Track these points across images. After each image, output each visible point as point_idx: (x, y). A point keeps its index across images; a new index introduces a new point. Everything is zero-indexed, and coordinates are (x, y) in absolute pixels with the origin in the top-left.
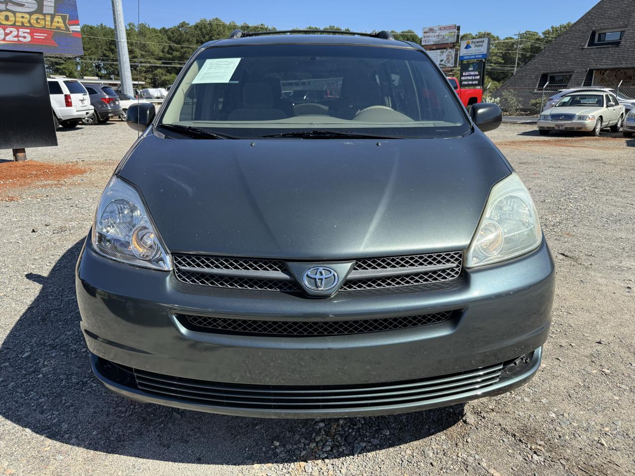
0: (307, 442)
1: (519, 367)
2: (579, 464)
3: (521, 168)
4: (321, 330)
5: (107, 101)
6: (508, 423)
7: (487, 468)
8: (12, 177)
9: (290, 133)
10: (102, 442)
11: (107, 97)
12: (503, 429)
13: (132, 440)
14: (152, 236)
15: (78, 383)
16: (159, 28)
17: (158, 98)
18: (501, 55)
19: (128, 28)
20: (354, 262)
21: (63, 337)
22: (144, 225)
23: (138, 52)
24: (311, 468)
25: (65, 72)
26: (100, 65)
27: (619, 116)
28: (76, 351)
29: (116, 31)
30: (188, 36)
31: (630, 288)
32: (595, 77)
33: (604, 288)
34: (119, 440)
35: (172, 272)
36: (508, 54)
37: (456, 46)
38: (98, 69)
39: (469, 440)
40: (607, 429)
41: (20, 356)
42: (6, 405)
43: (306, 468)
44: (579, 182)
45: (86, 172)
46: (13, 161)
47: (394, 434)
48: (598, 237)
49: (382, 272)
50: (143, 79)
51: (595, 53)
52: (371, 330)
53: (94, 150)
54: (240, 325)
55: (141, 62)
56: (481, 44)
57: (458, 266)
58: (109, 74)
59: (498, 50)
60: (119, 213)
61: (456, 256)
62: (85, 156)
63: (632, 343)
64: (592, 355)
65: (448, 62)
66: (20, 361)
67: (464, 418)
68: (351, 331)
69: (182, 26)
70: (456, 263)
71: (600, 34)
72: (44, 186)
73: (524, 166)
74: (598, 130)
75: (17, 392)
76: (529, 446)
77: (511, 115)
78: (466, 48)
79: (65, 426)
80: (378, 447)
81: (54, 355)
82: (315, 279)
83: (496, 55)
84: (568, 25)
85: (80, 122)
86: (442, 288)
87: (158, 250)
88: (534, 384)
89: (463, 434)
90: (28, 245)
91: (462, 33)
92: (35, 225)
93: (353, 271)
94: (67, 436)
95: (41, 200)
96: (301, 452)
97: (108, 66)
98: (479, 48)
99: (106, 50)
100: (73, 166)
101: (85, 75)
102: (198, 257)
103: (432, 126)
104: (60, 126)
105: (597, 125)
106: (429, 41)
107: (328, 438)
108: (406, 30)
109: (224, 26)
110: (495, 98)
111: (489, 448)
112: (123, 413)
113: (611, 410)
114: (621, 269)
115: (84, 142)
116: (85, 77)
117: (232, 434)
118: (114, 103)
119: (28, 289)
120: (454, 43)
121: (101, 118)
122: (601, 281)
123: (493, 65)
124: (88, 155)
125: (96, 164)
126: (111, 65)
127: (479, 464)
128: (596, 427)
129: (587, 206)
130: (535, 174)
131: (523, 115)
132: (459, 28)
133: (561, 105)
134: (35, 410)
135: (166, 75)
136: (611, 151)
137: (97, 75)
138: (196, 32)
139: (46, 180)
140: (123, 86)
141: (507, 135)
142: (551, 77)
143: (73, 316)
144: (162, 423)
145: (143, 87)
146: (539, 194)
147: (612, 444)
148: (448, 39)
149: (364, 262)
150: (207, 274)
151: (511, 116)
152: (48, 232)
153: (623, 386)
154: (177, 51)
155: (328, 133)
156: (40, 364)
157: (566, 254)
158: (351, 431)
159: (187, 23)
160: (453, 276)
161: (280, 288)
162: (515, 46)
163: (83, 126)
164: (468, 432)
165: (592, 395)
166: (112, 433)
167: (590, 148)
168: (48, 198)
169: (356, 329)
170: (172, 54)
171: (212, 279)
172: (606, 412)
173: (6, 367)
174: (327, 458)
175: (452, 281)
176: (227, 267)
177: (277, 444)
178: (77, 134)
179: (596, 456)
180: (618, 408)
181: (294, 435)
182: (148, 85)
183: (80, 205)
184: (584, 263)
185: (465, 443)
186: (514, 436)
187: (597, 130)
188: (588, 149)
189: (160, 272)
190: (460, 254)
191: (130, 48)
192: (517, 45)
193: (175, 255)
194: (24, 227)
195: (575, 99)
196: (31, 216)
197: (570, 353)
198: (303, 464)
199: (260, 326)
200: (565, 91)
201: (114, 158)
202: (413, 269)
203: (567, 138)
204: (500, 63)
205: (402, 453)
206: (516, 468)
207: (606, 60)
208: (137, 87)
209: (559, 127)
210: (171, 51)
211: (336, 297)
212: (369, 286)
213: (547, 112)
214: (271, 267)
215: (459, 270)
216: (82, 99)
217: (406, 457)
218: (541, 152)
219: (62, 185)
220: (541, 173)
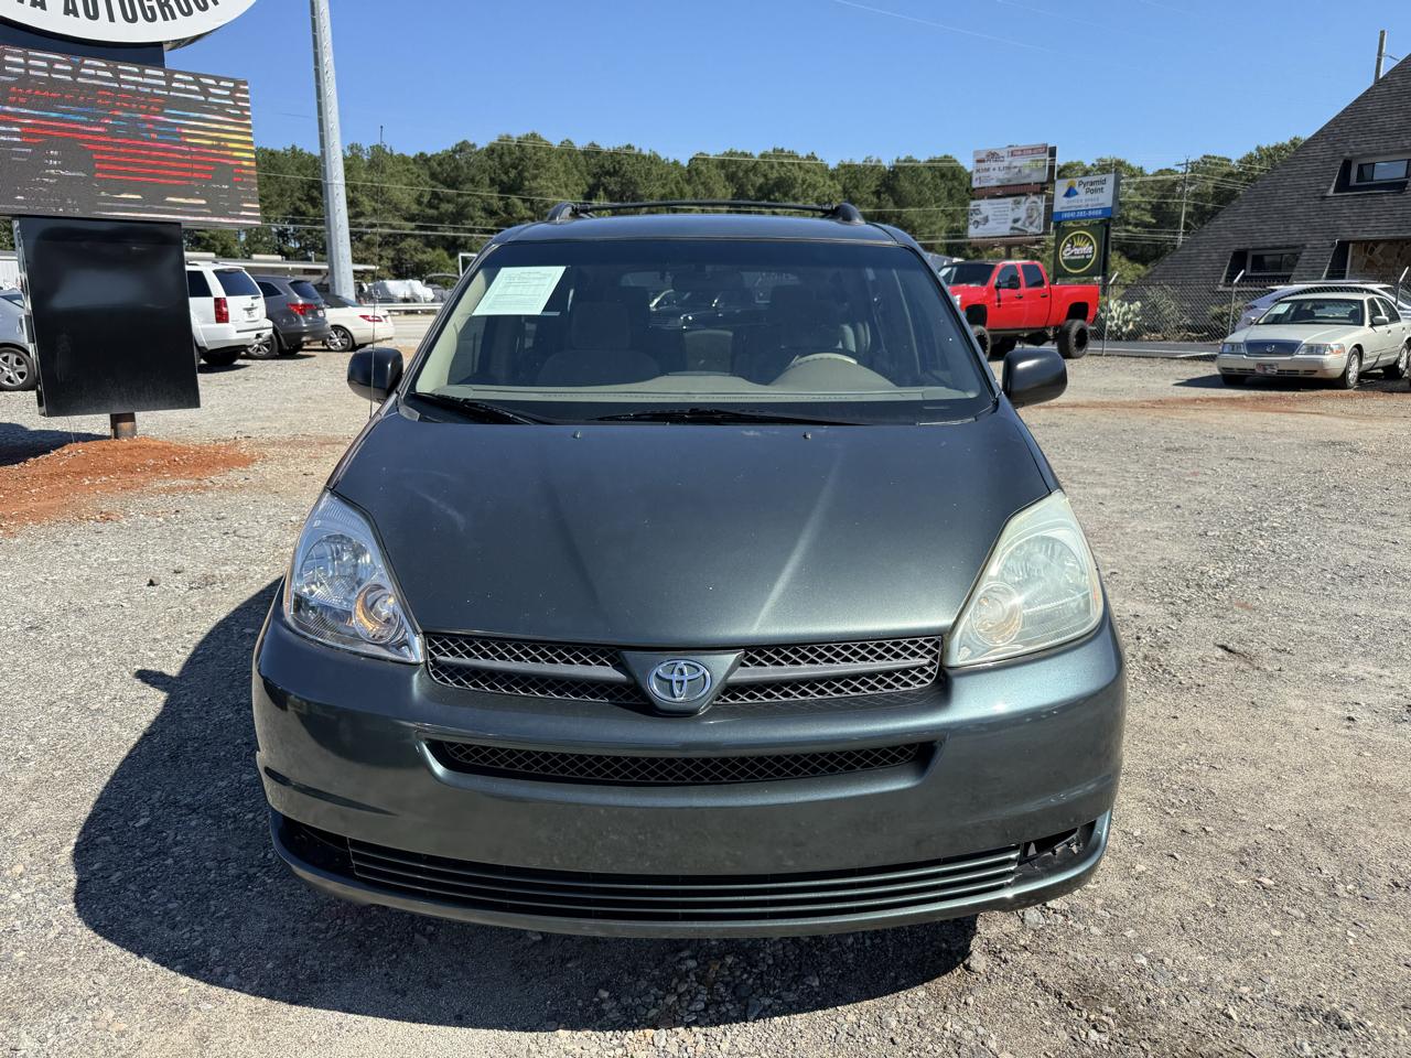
0: (661, 993)
1: (1059, 859)
2: (1177, 1051)
3: (1167, 459)
4: (680, 774)
5: (300, 310)
6: (1053, 974)
7: (997, 1052)
8: (108, 471)
9: (649, 412)
10: (283, 983)
11: (300, 302)
12: (1040, 983)
13: (339, 981)
14: (391, 600)
15: (239, 877)
16: (411, 153)
17: (406, 300)
18: (1149, 207)
19: (348, 154)
20: (742, 652)
21: (210, 790)
22: (377, 582)
23: (367, 204)
24: (664, 1039)
25: (214, 245)
26: (287, 230)
27: (1401, 346)
28: (235, 816)
29: (325, 164)
30: (473, 171)
31: (1353, 720)
32: (1353, 258)
33: (1297, 720)
34: (314, 979)
35: (423, 666)
36: (1164, 206)
37: (1047, 188)
38: (283, 237)
39: (971, 1000)
40: (1245, 990)
41: (131, 824)
42: (106, 912)
43: (656, 1039)
44: (1289, 493)
45: (253, 461)
46: (109, 438)
47: (827, 986)
48: (1306, 612)
49: (790, 670)
50: (376, 259)
51: (1351, 207)
52: (770, 776)
53: (270, 413)
54: (537, 762)
55: (372, 226)
56: (1100, 186)
57: (931, 664)
58: (306, 248)
59: (1142, 195)
60: (334, 559)
61: (929, 645)
62: (251, 426)
63: (1331, 829)
64: (1243, 850)
65: (1031, 224)
66: (130, 834)
67: (966, 962)
68: (734, 777)
69: (461, 151)
70: (929, 658)
71: (1361, 167)
72: (171, 490)
73: (1174, 456)
74: (1352, 375)
75: (126, 889)
76: (1085, 1015)
77: (1165, 339)
78: (1068, 195)
79: (215, 952)
80: (794, 1006)
81: (193, 823)
82: (671, 681)
83: (1138, 207)
84: (1293, 144)
85: (243, 353)
86: (904, 702)
87: (400, 627)
88: (1115, 903)
89: (960, 990)
90: (141, 612)
91: (1060, 161)
92: (156, 572)
93: (740, 668)
94: (219, 970)
95: (165, 519)
96: (648, 1010)
97: (304, 233)
98: (1095, 196)
99: (300, 200)
100: (227, 448)
101: (256, 252)
102: (469, 639)
103: (919, 398)
104: (203, 362)
105: (1349, 364)
106: (988, 178)
107: (701, 987)
108: (939, 155)
109: (550, 150)
110: (1131, 302)
111: (1006, 1015)
112: (321, 932)
113: (1260, 955)
114: (1342, 680)
115: (250, 396)
116: (255, 256)
117: (522, 976)
118: (315, 314)
119: (142, 698)
120: (1042, 183)
121: (285, 346)
122: (1294, 704)
123: (1130, 228)
124: (258, 424)
125: (273, 444)
126: (309, 232)
127: (983, 1043)
128: (1225, 985)
129: (1295, 545)
130: (1195, 474)
131: (1193, 341)
132: (1053, 152)
133: (1270, 320)
134: (160, 923)
135: (425, 252)
136: (1376, 424)
137: (281, 252)
138: (490, 163)
139: (174, 477)
140: (333, 274)
141: (1150, 385)
142: (1255, 257)
143: (227, 753)
144: (394, 951)
145: (375, 277)
146: (1197, 517)
147: (1248, 1017)
148: (1029, 176)
149: (760, 654)
150: (485, 670)
151: (1165, 342)
152: (179, 585)
153: (1295, 912)
154: (448, 202)
155: (718, 412)
156: (170, 840)
157: (1230, 646)
158: (745, 976)
159: (471, 143)
160: (923, 682)
161: (610, 696)
162: (1179, 189)
163: (249, 362)
164: (971, 986)
165: (1228, 925)
166: (302, 968)
167: (1329, 415)
168: (179, 516)
169: (743, 773)
170: (438, 208)
171: (492, 678)
172: (1250, 958)
173: (105, 843)
174: (696, 1023)
175: (921, 690)
176: (518, 659)
177: (605, 995)
178: (236, 378)
179: (1213, 1038)
180: (1276, 951)
181: (638, 980)
182: (385, 273)
183: (242, 532)
184: (1266, 666)
185: (961, 1005)
186: (1059, 995)
187: (1350, 376)
188: (1325, 418)
189: (403, 666)
190: (938, 641)
191: (351, 195)
192: (1184, 188)
193: (430, 636)
194: (132, 576)
195: (1303, 308)
196: (146, 552)
197: (1201, 846)
198: (650, 1032)
199: (572, 764)
200: (1282, 289)
201: (311, 432)
202: (849, 667)
203: (1284, 393)
204: (1146, 225)
205: (839, 1019)
206: (1054, 1053)
207: (1376, 221)
208: (362, 278)
209: (1265, 369)
210: (436, 202)
211: (708, 715)
212: (769, 696)
213: (1238, 337)
214: (594, 659)
215: (934, 670)
216: (250, 306)
217: (846, 1026)
218: (1220, 424)
219: (206, 488)
220: (1209, 472)
